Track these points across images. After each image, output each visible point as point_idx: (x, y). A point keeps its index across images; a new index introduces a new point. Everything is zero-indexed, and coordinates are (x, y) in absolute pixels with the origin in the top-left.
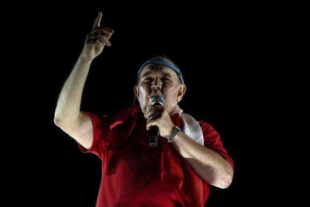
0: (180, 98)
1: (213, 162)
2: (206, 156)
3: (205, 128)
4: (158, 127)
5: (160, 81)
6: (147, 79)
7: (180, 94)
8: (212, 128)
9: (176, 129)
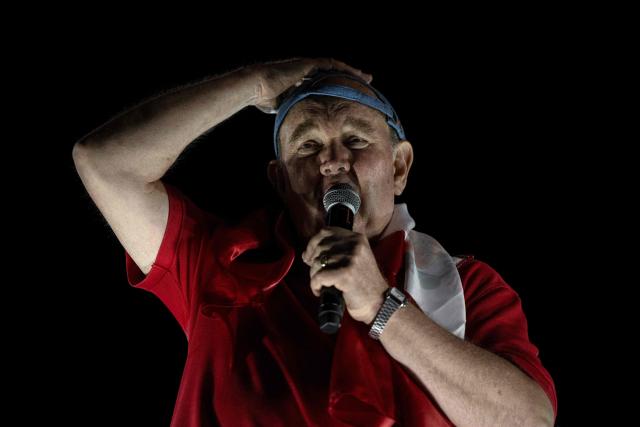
0: (401, 185)
1: (497, 389)
2: (476, 373)
3: (477, 283)
4: (340, 293)
5: (344, 148)
6: (307, 145)
7: (399, 173)
8: (498, 277)
9: (393, 297)
